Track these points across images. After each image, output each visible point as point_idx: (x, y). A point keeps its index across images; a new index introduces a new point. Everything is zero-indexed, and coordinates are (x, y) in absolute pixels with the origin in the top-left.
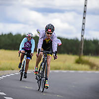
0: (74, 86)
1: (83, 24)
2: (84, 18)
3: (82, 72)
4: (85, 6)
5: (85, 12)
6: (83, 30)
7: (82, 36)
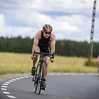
0: (83, 89)
1: (93, 26)
2: (93, 21)
3: (92, 74)
4: (94, 8)
5: (94, 14)
6: (92, 32)
7: (91, 38)
